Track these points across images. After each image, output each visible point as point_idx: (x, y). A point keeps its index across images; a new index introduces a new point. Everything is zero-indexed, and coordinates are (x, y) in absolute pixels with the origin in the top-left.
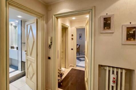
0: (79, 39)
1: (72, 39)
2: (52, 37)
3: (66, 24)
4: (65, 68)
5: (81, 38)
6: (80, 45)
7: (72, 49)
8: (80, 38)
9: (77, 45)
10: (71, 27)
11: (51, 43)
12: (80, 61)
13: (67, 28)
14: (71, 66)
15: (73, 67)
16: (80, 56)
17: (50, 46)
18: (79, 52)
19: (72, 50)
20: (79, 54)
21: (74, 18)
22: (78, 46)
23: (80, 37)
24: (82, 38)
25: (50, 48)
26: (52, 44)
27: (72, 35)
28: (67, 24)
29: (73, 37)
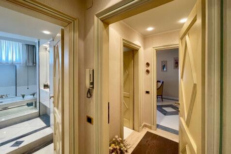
0: (162, 71)
1: (148, 71)
2: (93, 70)
3: (134, 43)
4: (134, 129)
5: (165, 70)
6: (163, 82)
7: (147, 92)
8: (163, 69)
9: (158, 82)
10: (145, 48)
11: (92, 84)
12: (165, 114)
13: (137, 50)
14: (145, 126)
15: (150, 128)
16: (164, 104)
17: (90, 93)
18: (162, 96)
19: (147, 95)
20: (162, 98)
21: (150, 29)
22: (160, 84)
23: (164, 67)
24: (167, 69)
25: (91, 95)
26: (93, 88)
27: (148, 64)
28: (137, 42)
29: (149, 68)
